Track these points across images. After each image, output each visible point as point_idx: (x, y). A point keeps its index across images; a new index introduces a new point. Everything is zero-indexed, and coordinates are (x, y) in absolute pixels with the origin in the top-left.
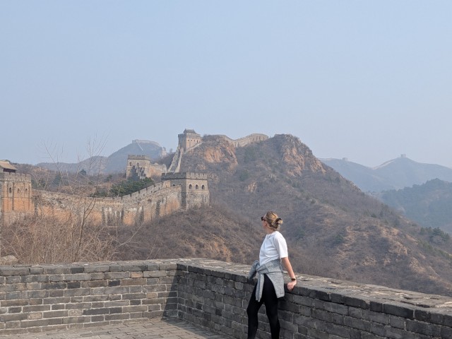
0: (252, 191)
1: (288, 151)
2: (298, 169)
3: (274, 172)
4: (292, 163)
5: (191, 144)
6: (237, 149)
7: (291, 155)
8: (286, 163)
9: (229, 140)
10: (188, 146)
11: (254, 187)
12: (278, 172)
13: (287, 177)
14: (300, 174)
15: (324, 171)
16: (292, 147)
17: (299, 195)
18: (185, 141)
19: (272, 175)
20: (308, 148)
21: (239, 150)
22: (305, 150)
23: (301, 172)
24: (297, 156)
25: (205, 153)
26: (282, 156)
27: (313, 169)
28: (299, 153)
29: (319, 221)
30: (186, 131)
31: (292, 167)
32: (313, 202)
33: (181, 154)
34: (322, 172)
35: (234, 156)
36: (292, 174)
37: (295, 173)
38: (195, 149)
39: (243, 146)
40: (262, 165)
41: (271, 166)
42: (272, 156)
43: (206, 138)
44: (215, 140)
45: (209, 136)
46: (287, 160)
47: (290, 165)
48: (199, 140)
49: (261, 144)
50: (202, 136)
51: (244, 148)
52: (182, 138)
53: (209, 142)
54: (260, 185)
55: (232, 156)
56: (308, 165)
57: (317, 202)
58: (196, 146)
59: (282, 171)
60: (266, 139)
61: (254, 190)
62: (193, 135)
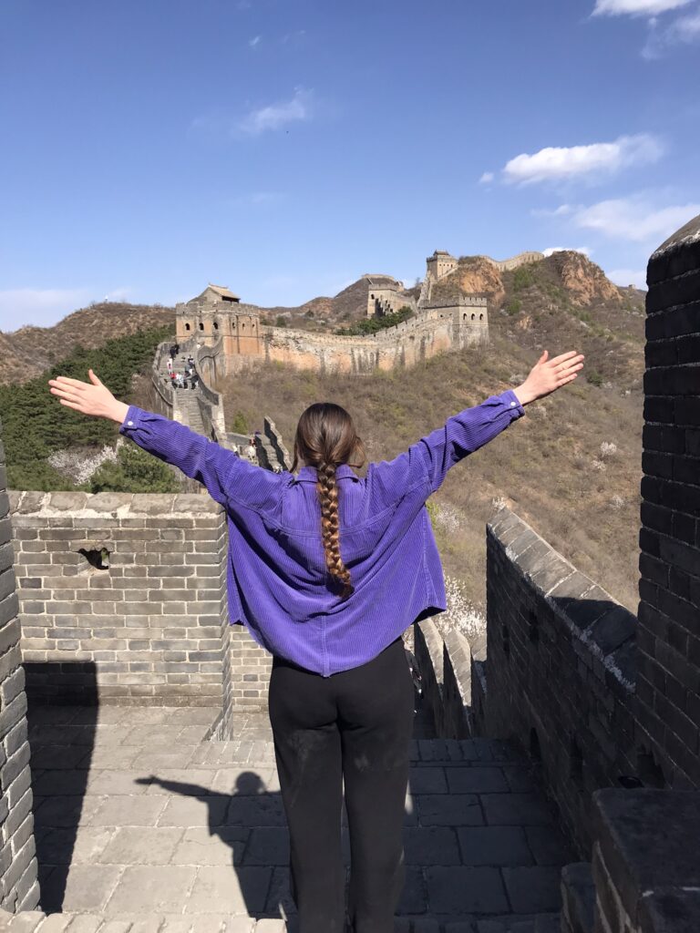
0: (525, 328)
1: (572, 273)
2: (586, 297)
3: (554, 302)
4: (578, 289)
5: (444, 269)
6: (503, 274)
7: (575, 279)
8: (569, 289)
9: (492, 263)
10: (439, 274)
11: (528, 323)
12: (560, 301)
13: (573, 309)
14: (589, 302)
15: (620, 297)
16: (577, 267)
17: (591, 330)
18: (436, 265)
19: (551, 306)
20: (598, 267)
21: (506, 274)
22: (594, 271)
23: (590, 299)
24: (584, 279)
25: (462, 281)
26: (563, 280)
27: (607, 294)
28: (586, 275)
29: (622, 362)
30: (436, 253)
31: (577, 294)
32: (610, 339)
33: (432, 283)
34: (617, 299)
35: (500, 283)
36: (578, 303)
37: (582, 302)
38: (449, 276)
39: (510, 269)
40: (538, 293)
41: (549, 294)
42: (551, 281)
43: (462, 261)
44: (474, 262)
45: (467, 258)
46: (570, 284)
47: (575, 291)
48: (454, 264)
49: (534, 265)
50: (457, 258)
51: (512, 272)
52: (432, 262)
53: (466, 266)
54: (536, 319)
55: (497, 283)
56: (598, 290)
57: (615, 339)
58: (450, 272)
59: (564, 300)
60: (541, 258)
61: (528, 326)
62: (446, 257)
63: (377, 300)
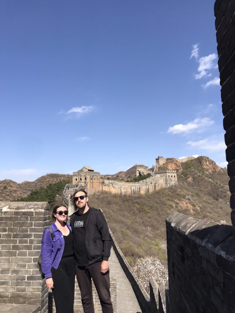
0: (190, 181)
1: (205, 163)
2: (210, 171)
3: (199, 172)
4: (207, 168)
5: (162, 162)
6: (181, 163)
7: (206, 165)
8: (204, 168)
9: (178, 160)
10: (160, 163)
11: (191, 179)
12: (202, 172)
13: (206, 175)
14: (211, 173)
15: (222, 171)
16: (206, 161)
17: (213, 182)
18: (159, 161)
19: (199, 174)
20: (213, 161)
21: (182, 163)
22: (212, 162)
23: (212, 172)
24: (209, 165)
25: (168, 166)
26: (202, 166)
27: (217, 170)
28: (210, 164)
29: (225, 193)
30: (159, 157)
31: (207, 170)
32: (220, 185)
33: (158, 167)
34: (221, 172)
35: (181, 166)
36: (208, 173)
37: (209, 173)
38: (163, 164)
39: (184, 162)
40: (194, 170)
41: (198, 170)
42: (198, 166)
43: (167, 159)
44: (172, 160)
45: (169, 158)
46: (204, 167)
47: (206, 169)
48: (165, 160)
49: (192, 161)
50: (166, 158)
51: (184, 163)
52: (157, 160)
53: (169, 161)
54: (194, 178)
55: (180, 166)
56: (214, 169)
57: (222, 185)
58: (164, 163)
59: (203, 172)
60: (194, 158)
61: (191, 180)
62: (162, 158)
63: (140, 171)
